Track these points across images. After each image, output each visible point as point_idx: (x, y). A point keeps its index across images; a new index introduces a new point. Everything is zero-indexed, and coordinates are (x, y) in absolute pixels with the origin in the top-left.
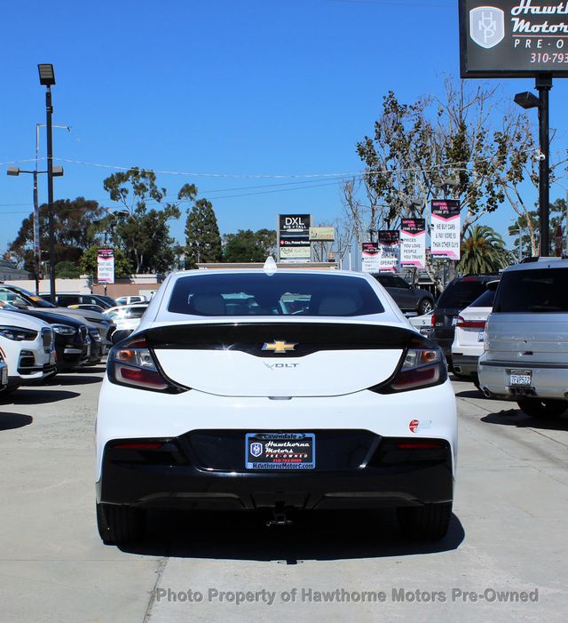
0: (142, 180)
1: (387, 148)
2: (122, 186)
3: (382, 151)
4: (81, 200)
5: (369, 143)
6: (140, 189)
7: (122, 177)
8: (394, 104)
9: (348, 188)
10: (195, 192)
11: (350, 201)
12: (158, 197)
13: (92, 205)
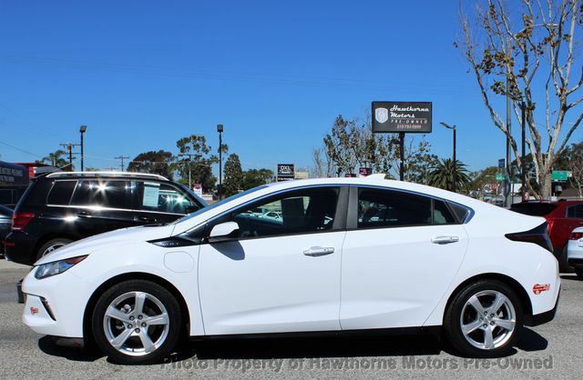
0: (198, 142)
1: (339, 140)
2: (187, 145)
3: (336, 141)
4: (162, 152)
5: (330, 138)
6: (197, 147)
7: (187, 140)
8: (342, 121)
9: (317, 154)
10: (227, 149)
11: (317, 160)
12: (207, 151)
13: (168, 155)
